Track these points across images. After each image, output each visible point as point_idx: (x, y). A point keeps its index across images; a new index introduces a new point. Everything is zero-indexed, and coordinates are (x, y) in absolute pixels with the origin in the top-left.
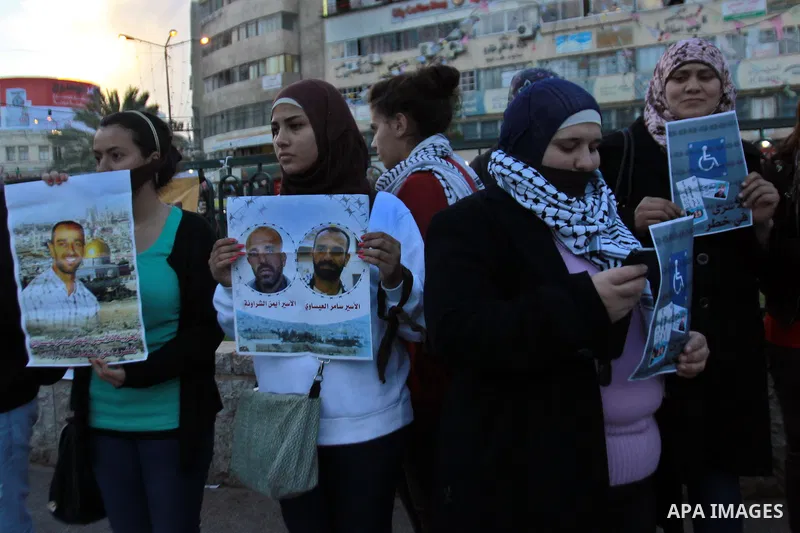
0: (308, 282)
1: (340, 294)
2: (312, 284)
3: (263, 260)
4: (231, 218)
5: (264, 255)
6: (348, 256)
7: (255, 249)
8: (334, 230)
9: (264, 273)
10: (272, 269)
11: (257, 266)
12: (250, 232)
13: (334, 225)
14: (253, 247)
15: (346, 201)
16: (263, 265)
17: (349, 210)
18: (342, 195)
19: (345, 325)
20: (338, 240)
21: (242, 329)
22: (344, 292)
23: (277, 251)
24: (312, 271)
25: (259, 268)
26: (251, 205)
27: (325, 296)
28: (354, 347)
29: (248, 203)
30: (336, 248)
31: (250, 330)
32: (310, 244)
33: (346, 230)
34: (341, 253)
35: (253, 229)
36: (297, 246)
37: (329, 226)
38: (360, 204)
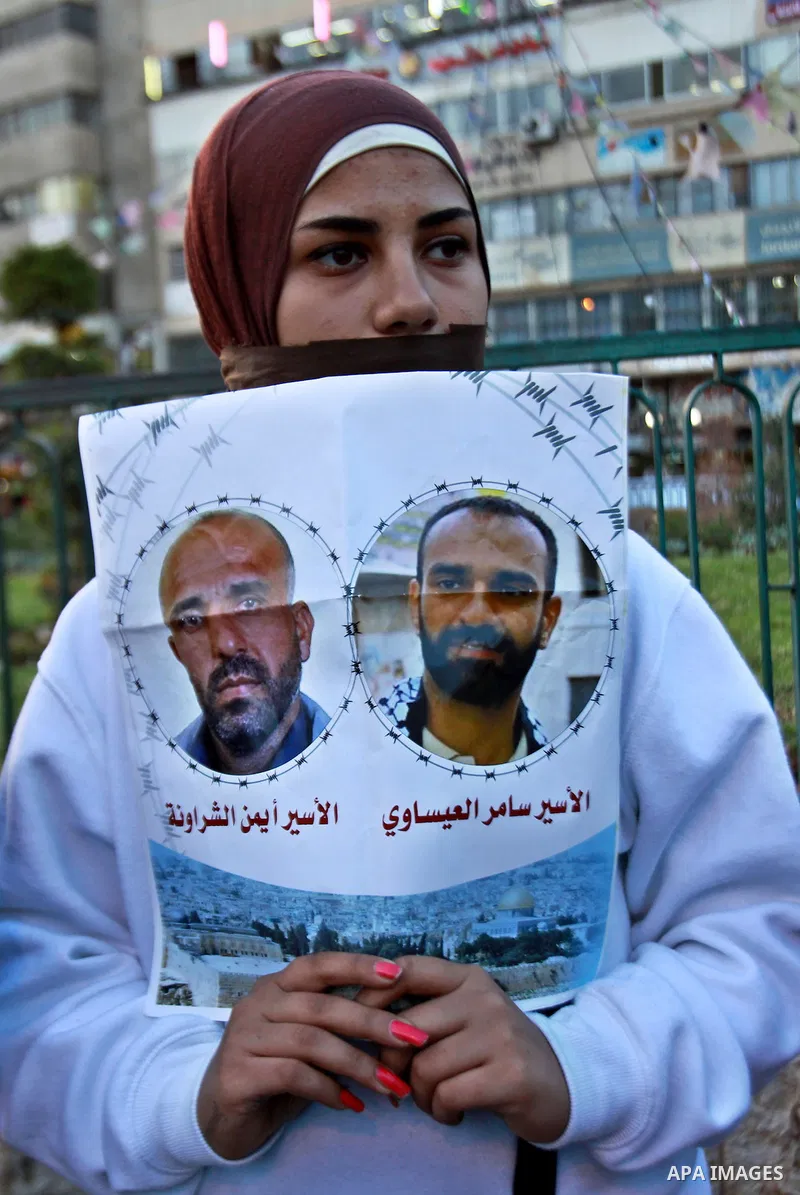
0: (402, 712)
1: (521, 757)
2: (416, 723)
3: (228, 644)
4: (103, 492)
5: (231, 621)
6: (552, 605)
7: (194, 602)
8: (495, 507)
9: (230, 695)
10: (260, 676)
11: (209, 666)
12: (171, 538)
13: (494, 488)
14: (189, 593)
15: (541, 396)
16: (230, 662)
17: (550, 431)
18: (522, 375)
19: (529, 879)
20: (512, 545)
21: (177, 915)
22: (533, 747)
23: (275, 602)
24: (416, 668)
25: (216, 676)
26: (166, 435)
27: (469, 768)
28: (552, 960)
29: (156, 427)
30: (506, 576)
31: (195, 918)
32: (403, 564)
33: (541, 511)
34: (527, 597)
35: (182, 524)
36: (350, 572)
37: (473, 493)
38: (596, 411)
